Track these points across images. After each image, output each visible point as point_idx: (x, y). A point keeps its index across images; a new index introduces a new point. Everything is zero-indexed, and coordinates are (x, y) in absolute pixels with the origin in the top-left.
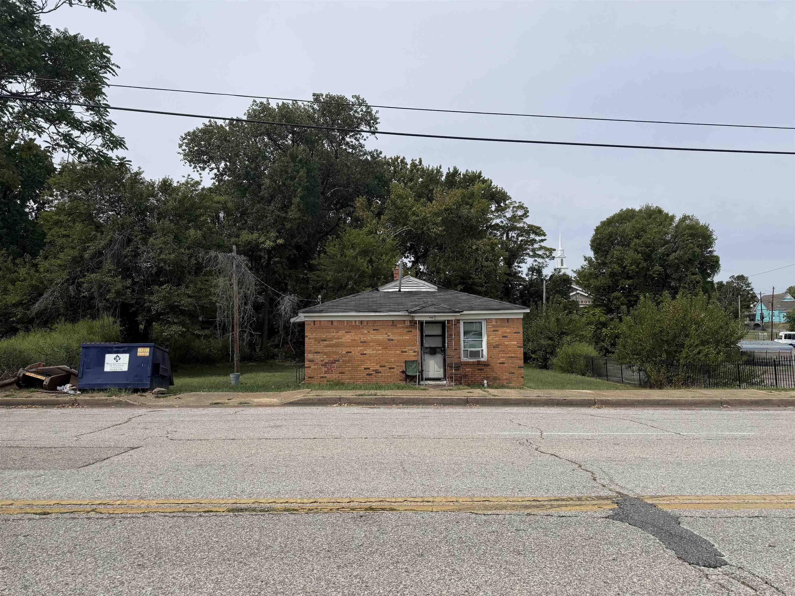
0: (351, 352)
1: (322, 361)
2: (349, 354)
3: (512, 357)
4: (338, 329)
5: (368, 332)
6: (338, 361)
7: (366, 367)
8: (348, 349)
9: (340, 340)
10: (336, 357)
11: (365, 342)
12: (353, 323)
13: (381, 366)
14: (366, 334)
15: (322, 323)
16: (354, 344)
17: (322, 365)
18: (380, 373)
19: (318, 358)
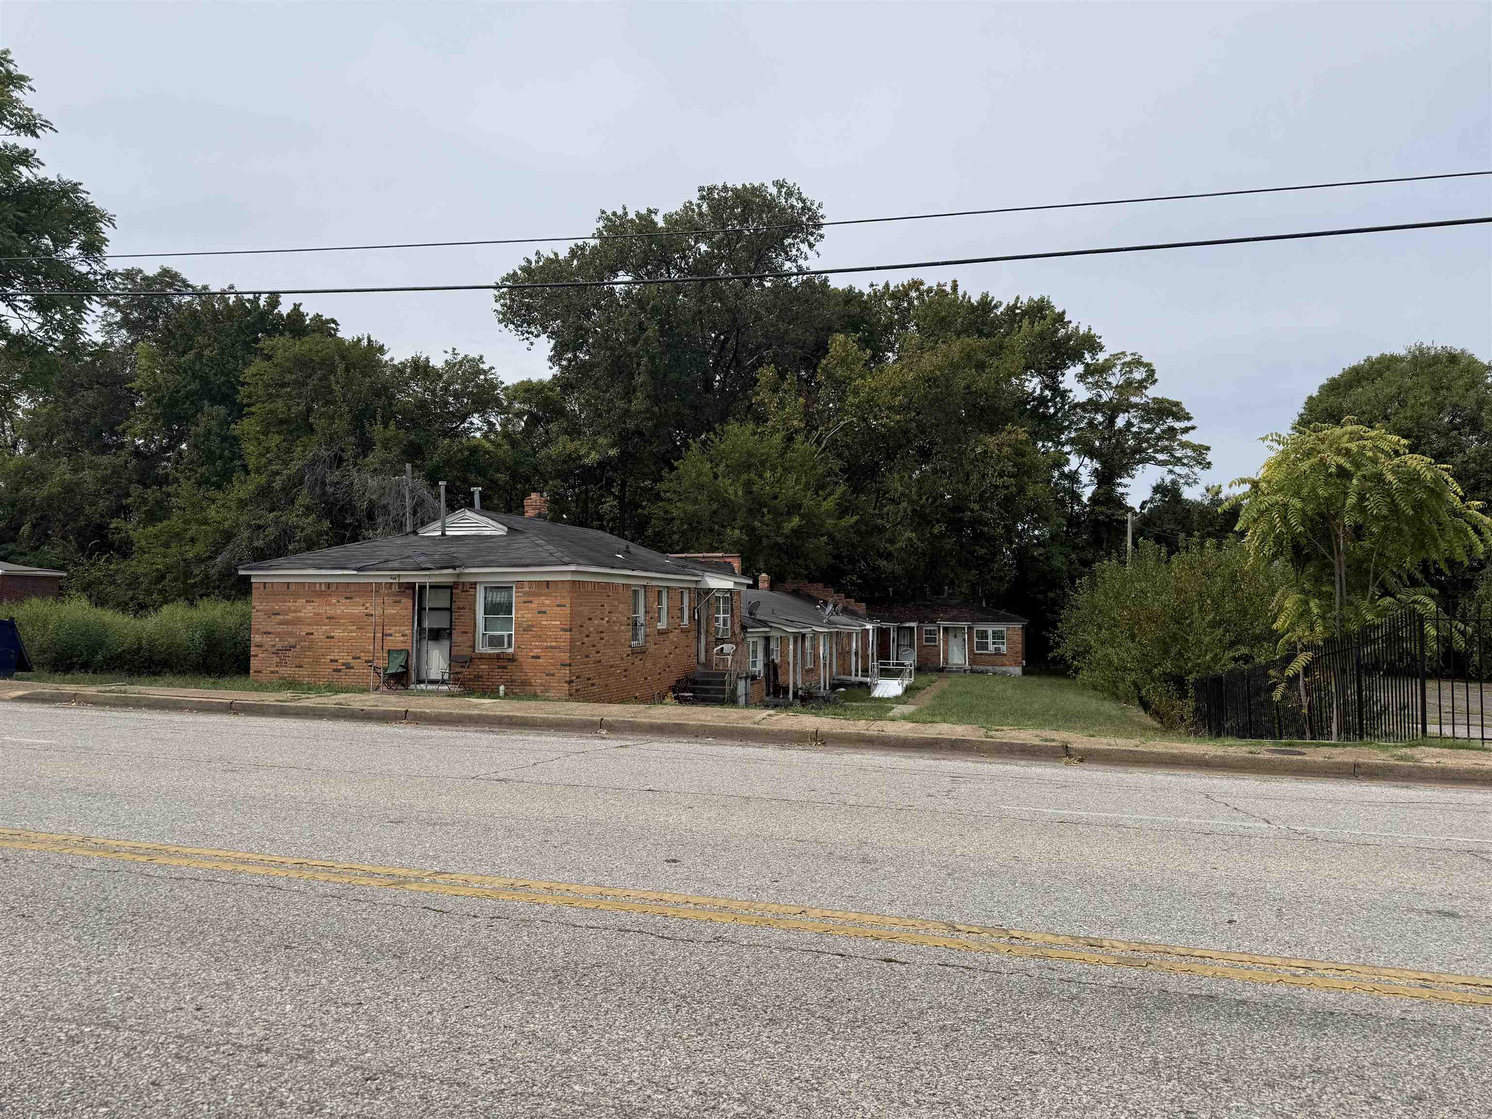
0: (312, 634)
1: (273, 646)
2: (311, 637)
3: (552, 647)
4: (296, 596)
5: (338, 602)
6: (294, 647)
7: (332, 658)
8: (309, 629)
9: (298, 614)
10: (292, 640)
11: (333, 618)
12: (318, 586)
13: (354, 658)
14: (335, 605)
15: (275, 586)
16: (317, 620)
17: (273, 653)
18: (353, 668)
19: (268, 640)
